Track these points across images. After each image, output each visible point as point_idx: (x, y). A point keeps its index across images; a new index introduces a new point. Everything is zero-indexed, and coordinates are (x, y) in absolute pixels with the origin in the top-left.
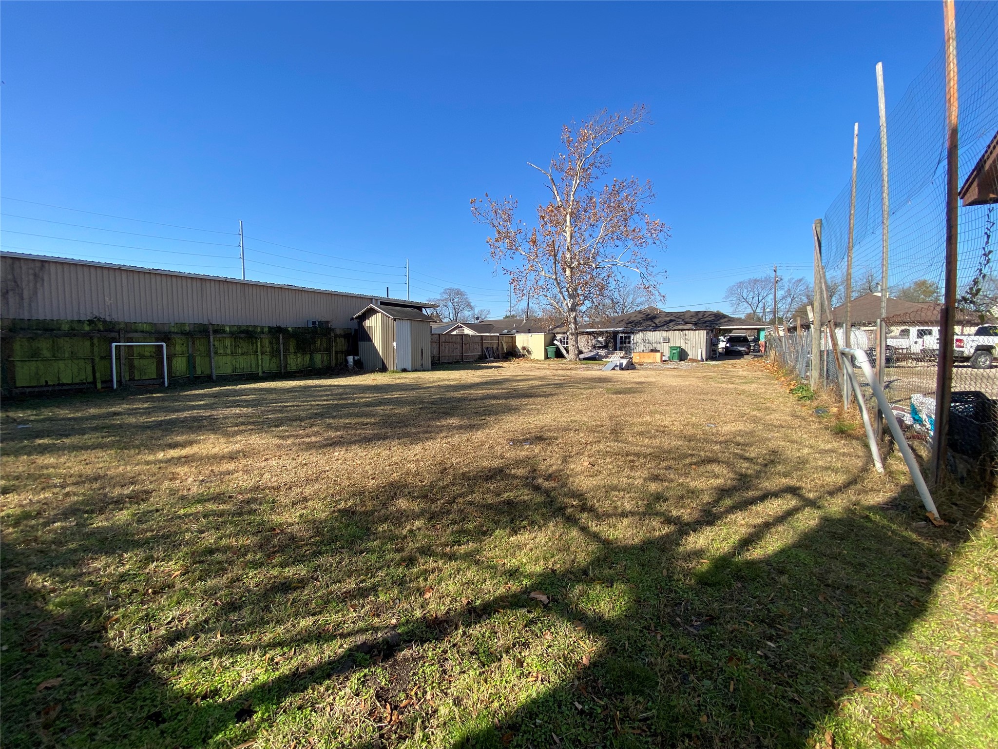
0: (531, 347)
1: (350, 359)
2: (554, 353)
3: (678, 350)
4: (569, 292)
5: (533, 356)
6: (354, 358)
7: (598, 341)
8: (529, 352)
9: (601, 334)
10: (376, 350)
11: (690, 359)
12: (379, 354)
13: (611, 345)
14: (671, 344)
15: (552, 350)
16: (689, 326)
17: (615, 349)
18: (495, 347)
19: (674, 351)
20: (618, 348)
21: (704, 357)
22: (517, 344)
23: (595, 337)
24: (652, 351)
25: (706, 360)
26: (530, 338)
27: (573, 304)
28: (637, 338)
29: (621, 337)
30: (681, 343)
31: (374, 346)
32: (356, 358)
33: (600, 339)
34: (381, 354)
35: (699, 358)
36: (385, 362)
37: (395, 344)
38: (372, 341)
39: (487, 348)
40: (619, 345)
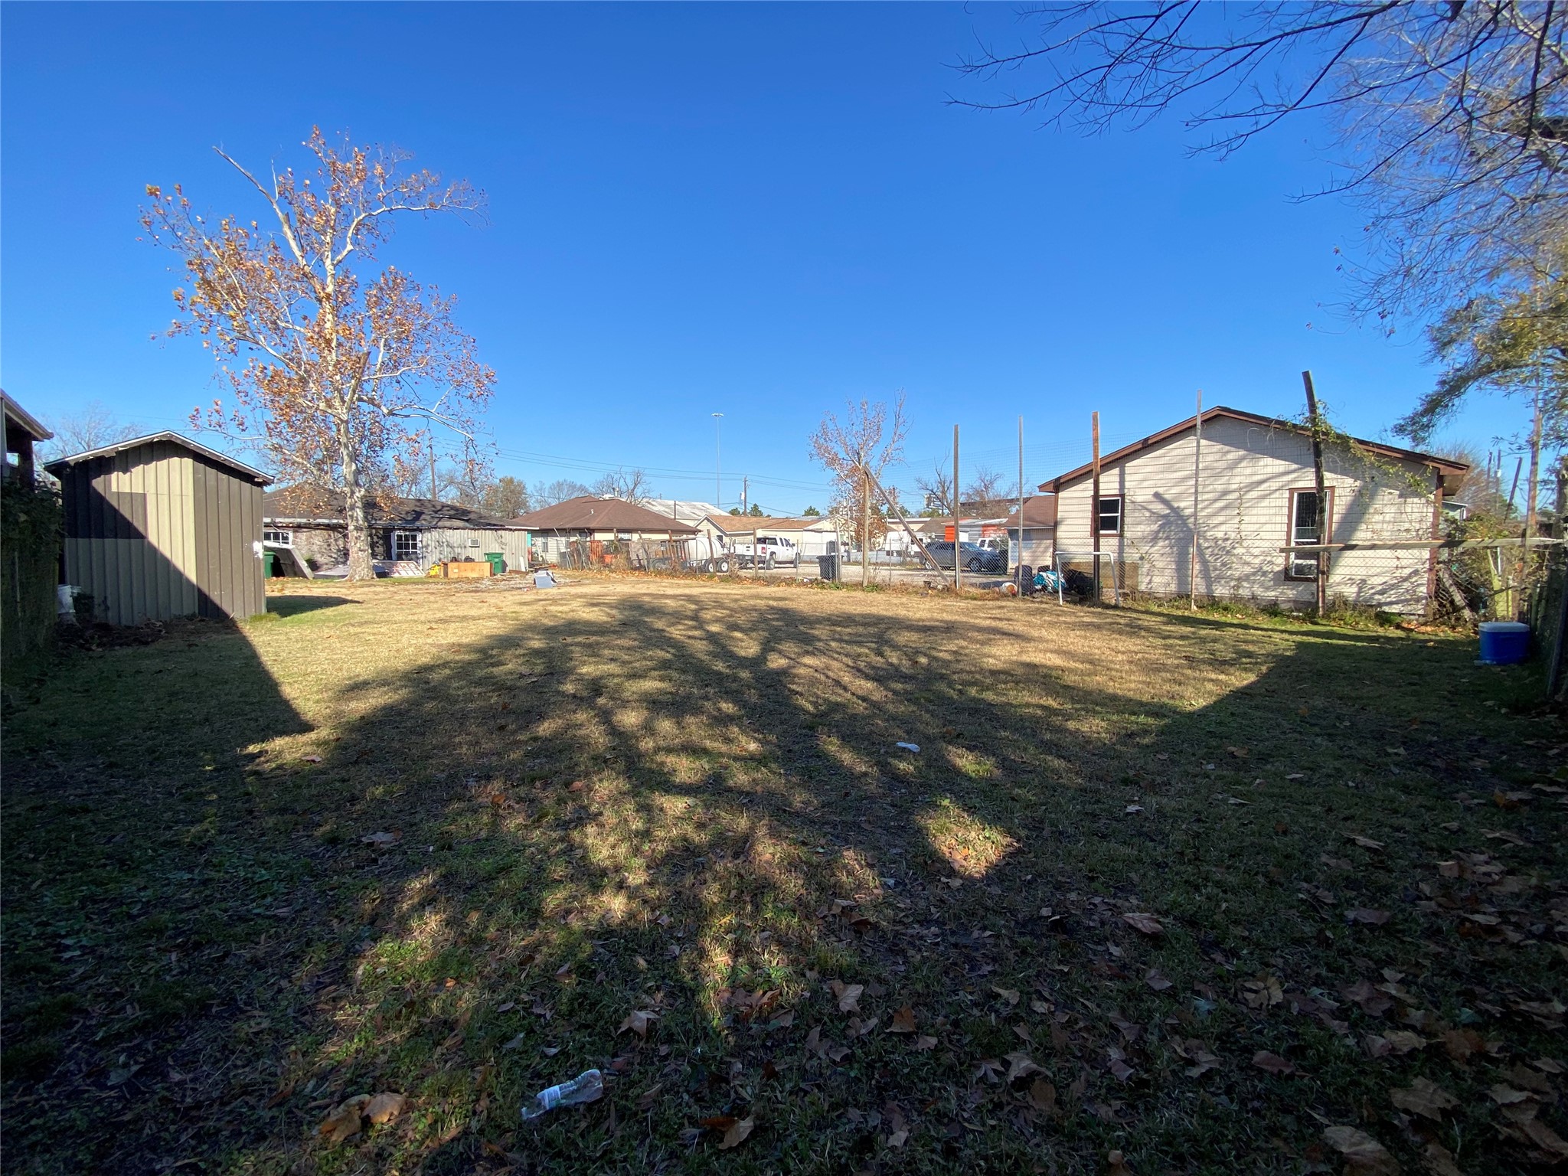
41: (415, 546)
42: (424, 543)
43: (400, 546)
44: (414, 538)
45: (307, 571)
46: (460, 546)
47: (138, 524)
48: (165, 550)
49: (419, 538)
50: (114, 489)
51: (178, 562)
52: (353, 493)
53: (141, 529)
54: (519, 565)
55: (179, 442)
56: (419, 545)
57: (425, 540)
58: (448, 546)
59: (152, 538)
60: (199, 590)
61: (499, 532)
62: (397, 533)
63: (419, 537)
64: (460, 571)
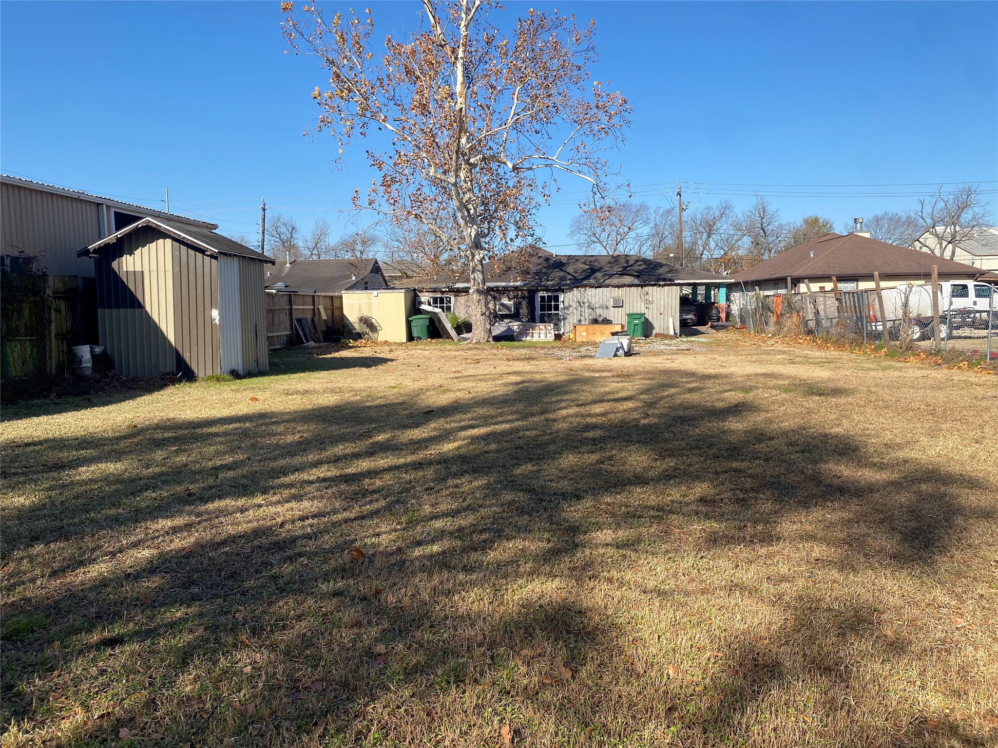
0: (377, 318)
1: (85, 352)
2: (425, 329)
3: (643, 320)
4: (468, 211)
5: (381, 337)
6: (92, 351)
7: (503, 305)
8: (373, 328)
9: (505, 291)
10: (157, 328)
11: (657, 335)
12: (165, 339)
13: (524, 311)
14: (627, 309)
15: (420, 323)
16: (628, 280)
17: (532, 319)
18: (309, 316)
19: (637, 322)
20: (537, 318)
21: (678, 331)
22: (346, 312)
23: (494, 298)
24: (595, 321)
25: (680, 336)
26: (374, 300)
27: (477, 234)
28: (568, 298)
29: (543, 298)
30: (639, 307)
31: (149, 318)
32: (98, 350)
33: (505, 301)
34: (171, 338)
35: (672, 333)
36: (186, 356)
37: (215, 313)
38: (140, 306)
39: (299, 321)
40: (538, 312)
41: (557, 308)
42: (566, 304)
43: (542, 308)
44: (556, 299)
45: (453, 333)
46: (601, 307)
47: (139, 296)
48: (155, 317)
49: (561, 299)
50: (125, 269)
51: (163, 327)
52: (473, 256)
53: (141, 300)
54: (668, 328)
55: (154, 226)
56: (561, 306)
57: (566, 300)
58: (589, 307)
59: (148, 308)
60: (177, 352)
61: (646, 289)
62: (541, 294)
63: (561, 297)
64: (588, 334)
